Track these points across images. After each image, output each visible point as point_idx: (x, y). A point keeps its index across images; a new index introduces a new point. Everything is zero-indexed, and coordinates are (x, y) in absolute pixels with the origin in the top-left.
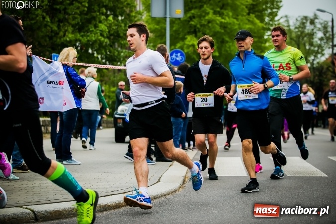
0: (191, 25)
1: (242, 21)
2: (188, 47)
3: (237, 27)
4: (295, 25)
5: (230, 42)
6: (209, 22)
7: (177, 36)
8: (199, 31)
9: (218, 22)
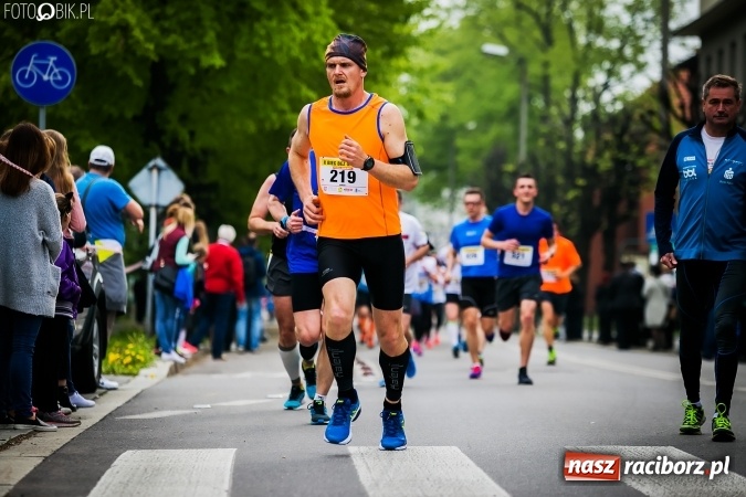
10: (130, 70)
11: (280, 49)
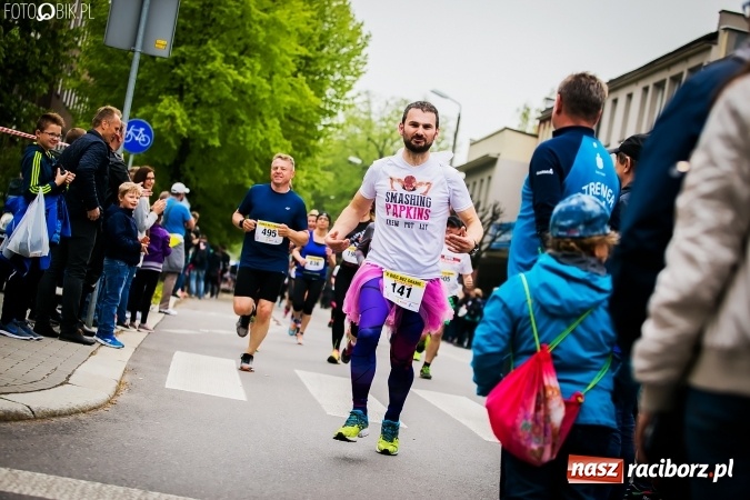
0: (175, 74)
1: (279, 85)
2: (162, 118)
3: (266, 96)
4: (381, 113)
5: (248, 125)
6: (212, 76)
7: (143, 91)
8: (189, 91)
9: (230, 80)
10: (171, 140)
11: (250, 142)
